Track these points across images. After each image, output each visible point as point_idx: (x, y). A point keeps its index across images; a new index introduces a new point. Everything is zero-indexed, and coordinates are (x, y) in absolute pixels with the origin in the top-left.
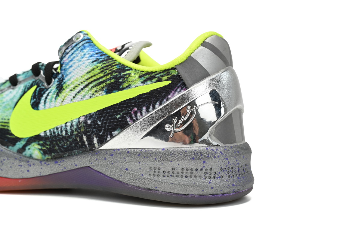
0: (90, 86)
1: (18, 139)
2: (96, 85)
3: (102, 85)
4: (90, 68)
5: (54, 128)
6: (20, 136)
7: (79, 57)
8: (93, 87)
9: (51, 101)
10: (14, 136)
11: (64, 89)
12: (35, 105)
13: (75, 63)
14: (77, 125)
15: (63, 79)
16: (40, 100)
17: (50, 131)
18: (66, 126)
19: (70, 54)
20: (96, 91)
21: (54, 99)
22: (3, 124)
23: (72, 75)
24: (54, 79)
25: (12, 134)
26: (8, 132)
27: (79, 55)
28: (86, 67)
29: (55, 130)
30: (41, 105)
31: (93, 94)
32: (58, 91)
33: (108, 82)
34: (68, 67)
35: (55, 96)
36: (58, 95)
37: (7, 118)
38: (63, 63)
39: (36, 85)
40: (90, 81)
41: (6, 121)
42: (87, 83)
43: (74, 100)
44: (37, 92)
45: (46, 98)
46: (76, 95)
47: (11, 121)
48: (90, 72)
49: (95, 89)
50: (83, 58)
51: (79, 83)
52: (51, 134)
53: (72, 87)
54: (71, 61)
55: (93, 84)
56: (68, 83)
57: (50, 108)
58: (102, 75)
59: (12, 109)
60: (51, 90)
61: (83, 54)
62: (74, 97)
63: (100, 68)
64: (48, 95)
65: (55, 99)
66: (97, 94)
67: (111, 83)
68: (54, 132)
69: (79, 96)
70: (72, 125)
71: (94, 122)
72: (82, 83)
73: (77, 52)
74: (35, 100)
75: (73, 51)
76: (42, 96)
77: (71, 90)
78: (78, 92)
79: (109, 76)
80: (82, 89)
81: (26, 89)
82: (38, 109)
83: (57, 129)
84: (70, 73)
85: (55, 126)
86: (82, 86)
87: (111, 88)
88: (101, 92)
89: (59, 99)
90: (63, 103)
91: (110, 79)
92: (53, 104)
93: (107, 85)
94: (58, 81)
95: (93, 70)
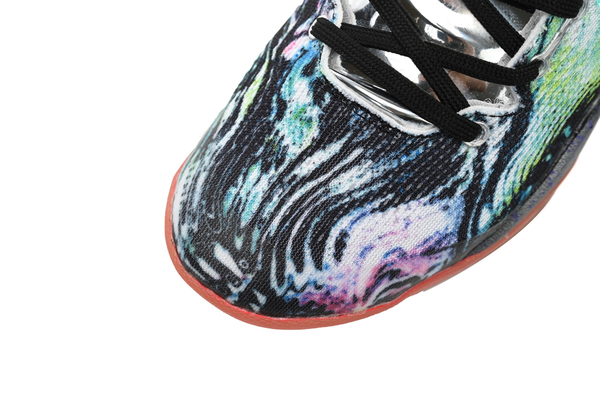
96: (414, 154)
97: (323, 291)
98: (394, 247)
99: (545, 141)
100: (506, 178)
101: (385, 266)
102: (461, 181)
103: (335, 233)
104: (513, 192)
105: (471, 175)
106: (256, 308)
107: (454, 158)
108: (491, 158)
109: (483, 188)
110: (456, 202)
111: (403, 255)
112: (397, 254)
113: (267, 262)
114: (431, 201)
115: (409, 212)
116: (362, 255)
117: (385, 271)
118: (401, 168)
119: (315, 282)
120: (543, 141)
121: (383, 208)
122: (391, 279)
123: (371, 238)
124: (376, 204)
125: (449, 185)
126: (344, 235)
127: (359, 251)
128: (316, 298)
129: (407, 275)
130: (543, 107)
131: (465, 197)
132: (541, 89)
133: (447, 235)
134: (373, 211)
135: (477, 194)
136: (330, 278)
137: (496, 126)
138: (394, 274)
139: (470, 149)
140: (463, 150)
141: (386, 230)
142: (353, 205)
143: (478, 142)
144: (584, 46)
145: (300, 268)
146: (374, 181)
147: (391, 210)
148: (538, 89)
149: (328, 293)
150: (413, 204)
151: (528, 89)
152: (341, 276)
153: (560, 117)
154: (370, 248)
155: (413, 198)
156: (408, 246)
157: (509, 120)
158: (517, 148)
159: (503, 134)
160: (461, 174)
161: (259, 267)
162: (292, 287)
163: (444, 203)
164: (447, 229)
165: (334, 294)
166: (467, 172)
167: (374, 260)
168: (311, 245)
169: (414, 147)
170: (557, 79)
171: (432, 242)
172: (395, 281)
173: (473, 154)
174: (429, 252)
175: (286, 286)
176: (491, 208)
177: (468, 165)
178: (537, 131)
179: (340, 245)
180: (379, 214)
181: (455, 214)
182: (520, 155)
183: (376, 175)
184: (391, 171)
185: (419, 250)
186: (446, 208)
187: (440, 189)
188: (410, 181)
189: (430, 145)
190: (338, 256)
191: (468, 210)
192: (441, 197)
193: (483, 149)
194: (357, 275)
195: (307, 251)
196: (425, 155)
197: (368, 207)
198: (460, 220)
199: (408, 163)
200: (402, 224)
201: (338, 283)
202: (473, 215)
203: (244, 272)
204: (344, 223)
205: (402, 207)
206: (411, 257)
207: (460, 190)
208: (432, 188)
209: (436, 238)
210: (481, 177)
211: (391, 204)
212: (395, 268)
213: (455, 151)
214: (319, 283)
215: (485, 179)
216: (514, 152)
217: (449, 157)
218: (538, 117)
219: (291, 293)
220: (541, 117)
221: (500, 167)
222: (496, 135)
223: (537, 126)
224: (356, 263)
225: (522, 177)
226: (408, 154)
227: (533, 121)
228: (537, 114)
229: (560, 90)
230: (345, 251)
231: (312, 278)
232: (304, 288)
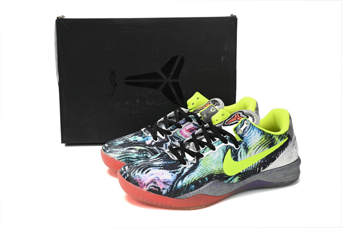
0: (262, 146)
1: (230, 177)
2: (264, 146)
3: (267, 145)
4: (260, 139)
5: (247, 168)
6: (231, 175)
7: (254, 134)
8: (263, 147)
9: (244, 156)
10: (228, 175)
11: (249, 149)
12: (236, 159)
13: (252, 137)
14: (257, 164)
15: (246, 145)
16: (237, 156)
17: (245, 169)
18: (253, 166)
19: (248, 132)
20: (265, 148)
21: (245, 155)
22: (220, 171)
23: (252, 142)
24: (240, 145)
25: (227, 175)
26: (224, 174)
27: (253, 132)
28: (259, 138)
29: (248, 169)
30: (239, 159)
31: (263, 150)
32: (246, 151)
33: (269, 143)
34: (248, 139)
35: (245, 153)
36: (247, 153)
37: (221, 168)
38: (245, 137)
39: (230, 148)
40: (261, 144)
41: (221, 169)
42: (260, 145)
43: (255, 154)
44: (233, 152)
45: (241, 155)
46: (256, 151)
47: (224, 169)
48: (261, 140)
49: (264, 147)
50: (255, 134)
51: (256, 145)
52: (246, 171)
53: (253, 148)
54: (250, 135)
55: (263, 145)
56: (251, 146)
57: (244, 159)
58: (266, 140)
59: (222, 164)
60: (241, 151)
61: (255, 132)
62: (255, 153)
63: (264, 137)
64: (241, 153)
65: (246, 155)
66: (265, 149)
67: (270, 143)
68: (247, 170)
69: (257, 152)
70: (255, 165)
71: (264, 162)
72: (258, 145)
73: (252, 131)
74: (234, 156)
75: (249, 131)
76: (237, 154)
77: (253, 150)
78: (257, 150)
79: (269, 141)
80: (258, 148)
81: (225, 152)
82: (238, 161)
83: (249, 168)
84: (250, 142)
85: (248, 167)
86: (258, 147)
87: (271, 145)
88: (267, 148)
89: (248, 154)
90: (251, 156)
91: (269, 142)
92: (245, 157)
93: (269, 145)
94: (243, 146)
95: (262, 139)
96: (171, 162)
97: (140, 178)
98: (158, 177)
99: (200, 176)
100: (188, 177)
101: (154, 180)
102: (178, 171)
103: (148, 169)
104: (189, 183)
105: (180, 171)
106: (126, 178)
107: (178, 166)
108: (186, 171)
109: (182, 176)
110: (175, 175)
111: (159, 179)
112: (158, 178)
113: (133, 170)
114: (170, 172)
115: (164, 172)
116: (151, 175)
117: (153, 181)
118: (167, 164)
119: (139, 176)
120: (200, 175)
121: (160, 169)
122: (154, 183)
123: (154, 173)
124: (159, 168)
125: (175, 171)
126: (150, 170)
127: (151, 174)
128: (138, 179)
129: (158, 185)
130: (201, 166)
131: (177, 175)
132: (202, 161)
133: (170, 181)
134: (158, 169)
135: (180, 177)
136: (142, 176)
137: (190, 164)
138: (155, 183)
139: (183, 166)
140: (181, 166)
141: (158, 173)
142: (155, 166)
143: (185, 166)
144: (214, 159)
145: (138, 172)
146: (161, 164)
147: (161, 170)
148: (201, 161)
149: (140, 179)
150: (166, 171)
151: (199, 160)
152: (145, 177)
153: (205, 173)
154: (153, 174)
155: (167, 170)
156: (161, 178)
157: (193, 164)
158: (193, 172)
159: (190, 167)
160: (178, 170)
161: (131, 170)
162: (134, 175)
163: (172, 174)
164: (170, 180)
165: (142, 180)
166: (180, 170)
167: (152, 177)
168: (143, 170)
169: (172, 161)
170: (206, 162)
171: (166, 181)
172: (154, 185)
173: (183, 168)
174: (165, 183)
175: (134, 174)
176: (182, 182)
177: (180, 169)
178: (198, 171)
179: (148, 171)
180: (159, 170)
181: (174, 178)
182: (193, 174)
183: (162, 163)
184: (166, 164)
185: (163, 181)
186: (172, 175)
187: (173, 171)
188: (168, 166)
189: (175, 162)
190: (146, 173)
191: (177, 179)
192: (172, 172)
193: (185, 168)
194: (147, 179)
195: (141, 170)
196: (173, 163)
197: (157, 168)
198: (174, 180)
199: (169, 163)
200: (162, 173)
201: (143, 178)
202: (177, 181)
203: (128, 170)
204: (151, 168)
205: (164, 170)
206: (160, 181)
207: (177, 173)
208: (171, 170)
209: (167, 180)
210: (182, 173)
211: (162, 169)
212: (156, 181)
213: (179, 165)
214: (140, 176)
215: (183, 174)
216: (191, 173)
217: (178, 165)
218: (199, 168)
219: (134, 176)
220: (200, 168)
221: (187, 174)
222: (189, 166)
223: (199, 170)
224: (149, 176)
225: (192, 180)
226: (170, 162)
227: (198, 168)
228: (199, 167)
229: (206, 165)
230: (148, 173)
231: (139, 175)
232: (136, 176)
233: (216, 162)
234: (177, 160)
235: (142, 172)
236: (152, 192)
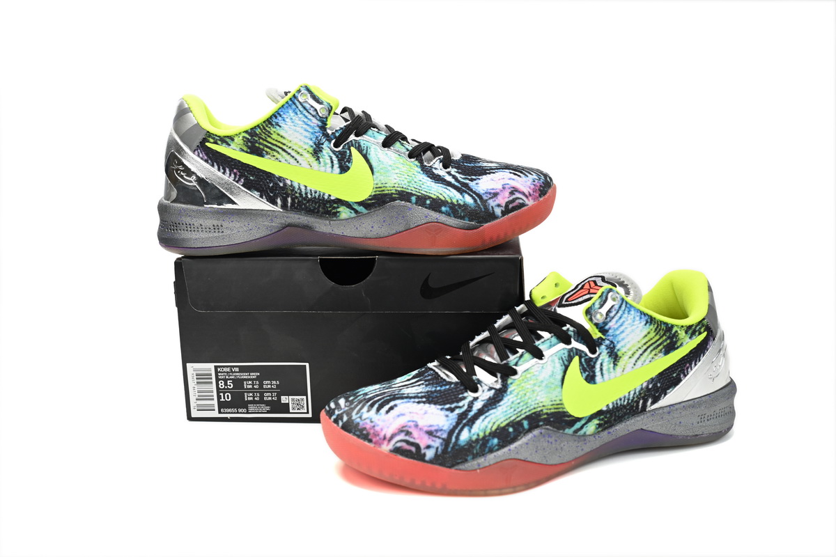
0: (649, 350)
1: (579, 419)
2: (654, 349)
3: (660, 348)
4: (645, 333)
5: (617, 400)
6: (580, 416)
7: (630, 321)
8: (652, 351)
9: (609, 372)
10: (573, 416)
11: (621, 357)
12: (591, 379)
13: (626, 328)
14: (640, 391)
15: (614, 347)
16: (594, 372)
17: (613, 403)
18: (629, 395)
19: (616, 318)
20: (655, 355)
21: (612, 370)
22: (556, 407)
23: (626, 341)
24: (599, 347)
25: (571, 416)
26: (565, 414)
27: (629, 318)
28: (641, 331)
29: (619, 402)
30: (598, 377)
31: (653, 358)
32: (613, 360)
33: (665, 344)
34: (618, 332)
35: (612, 365)
36: (615, 364)
37: (557, 399)
38: (610, 328)
39: (577, 355)
40: (648, 345)
41: (558, 402)
42: (645, 347)
43: (635, 367)
44: (584, 363)
45: (601, 369)
46: (636, 361)
47: (564, 401)
48: (646, 336)
49: (654, 353)
50: (634, 321)
51: (636, 348)
52: (614, 406)
53: (630, 353)
54: (621, 325)
55: (651, 348)
56: (623, 350)
57: (610, 379)
58: (658, 337)
59: (560, 389)
60: (603, 360)
61: (632, 317)
62: (635, 364)
63: (654, 330)
64: (601, 365)
65: (614, 369)
66: (656, 357)
67: (668, 344)
68: (617, 404)
69: (639, 362)
70: (635, 393)
71: (655, 385)
72: (640, 348)
73: (626, 315)
74: (587, 373)
75: (619, 315)
76: (594, 367)
77: (630, 357)
78: (638, 359)
79: (664, 338)
80: (641, 355)
81: (566, 363)
82: (595, 383)
83: (621, 399)
84: (623, 339)
85: (618, 397)
86: (640, 352)
87: (670, 348)
88: (660, 354)
89: (619, 368)
90: (625, 373)
91: (666, 340)
92: (613, 375)
93: (664, 347)
94: (607, 349)
95: (649, 333)
96: (443, 388)
97: (372, 424)
98: (414, 420)
99: (510, 417)
100: (483, 421)
101: (406, 426)
102: (460, 407)
103: (392, 404)
104: (485, 433)
105: (465, 407)
106: (341, 423)
107: (461, 396)
108: (478, 405)
109: (469, 417)
110: (454, 416)
111: (416, 426)
112: (414, 423)
113: (357, 406)
114: (442, 409)
115: (429, 409)
116: (398, 416)
117: (404, 429)
118: (436, 391)
119: (371, 419)
120: (509, 416)
121: (419, 402)
122: (406, 435)
123: (406, 411)
124: (417, 400)
125: (453, 406)
126: (396, 405)
127: (398, 414)
128: (368, 427)
129: (414, 438)
130: (512, 396)
131: (459, 416)
132: (513, 384)
133: (441, 430)
134: (414, 402)
135: (465, 419)
136: (379, 420)
137: (486, 390)
138: (408, 433)
139: (470, 395)
140: (465, 395)
141: (414, 411)
142: (406, 398)
143: (475, 395)
144: (541, 378)
145: (368, 411)
146: (421, 393)
147: (422, 404)
148: (511, 383)
149: (374, 426)
150: (433, 406)
151: (506, 380)
152: (384, 421)
153: (522, 410)
154: (403, 415)
155: (435, 404)
156: (421, 424)
157: (493, 391)
158: (493, 409)
159: (488, 397)
160: (461, 404)
161: (353, 406)
162: (360, 417)
163: (448, 413)
164: (443, 426)
165: (377, 428)
166: (464, 405)
167: (401, 421)
168: (379, 405)
169: (445, 385)
170: (523, 385)
171: (433, 429)
172: (407, 438)
173: (470, 399)
174: (430, 433)
175: (359, 415)
176: (470, 431)
177: (465, 403)
178: (507, 407)
179: (391, 408)
180: (416, 404)
181: (450, 422)
182: (494, 413)
183: (424, 391)
184: (431, 391)
185: (425, 429)
186: (447, 416)
187: (448, 406)
188: (436, 397)
189: (452, 386)
190: (388, 412)
191: (458, 424)
192: (447, 410)
193: (476, 399)
194: (391, 424)
195: (376, 406)
196: (449, 389)
197: (413, 400)
198: (452, 427)
199: (440, 390)
200: (423, 412)
201: (380, 423)
202: (459, 428)
203: (346, 406)
204: (397, 402)
205: (427, 405)
206: (420, 429)
207: (457, 411)
208: (445, 404)
209: (436, 428)
210: (470, 411)
211: (424, 402)
212: (410, 430)
213: (462, 393)
214: (373, 420)
215: (471, 414)
216: (491, 409)
217: (459, 394)
218: (509, 400)
219: (358, 420)
220: (511, 400)
221: (481, 412)
222: (484, 395)
223: (507, 404)
224: (394, 418)
225: (492, 427)
226: (441, 386)
227: (505, 399)
228: (508, 397)
229: (524, 392)
230: (392, 411)
231: (371, 417)
232: (365, 419)
233: (547, 386)
234: (456, 384)
235: (378, 410)
236: (402, 454)
